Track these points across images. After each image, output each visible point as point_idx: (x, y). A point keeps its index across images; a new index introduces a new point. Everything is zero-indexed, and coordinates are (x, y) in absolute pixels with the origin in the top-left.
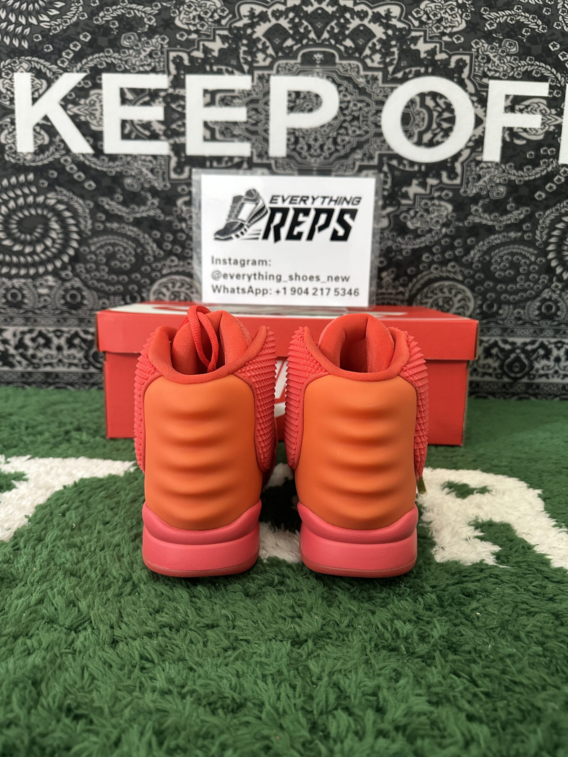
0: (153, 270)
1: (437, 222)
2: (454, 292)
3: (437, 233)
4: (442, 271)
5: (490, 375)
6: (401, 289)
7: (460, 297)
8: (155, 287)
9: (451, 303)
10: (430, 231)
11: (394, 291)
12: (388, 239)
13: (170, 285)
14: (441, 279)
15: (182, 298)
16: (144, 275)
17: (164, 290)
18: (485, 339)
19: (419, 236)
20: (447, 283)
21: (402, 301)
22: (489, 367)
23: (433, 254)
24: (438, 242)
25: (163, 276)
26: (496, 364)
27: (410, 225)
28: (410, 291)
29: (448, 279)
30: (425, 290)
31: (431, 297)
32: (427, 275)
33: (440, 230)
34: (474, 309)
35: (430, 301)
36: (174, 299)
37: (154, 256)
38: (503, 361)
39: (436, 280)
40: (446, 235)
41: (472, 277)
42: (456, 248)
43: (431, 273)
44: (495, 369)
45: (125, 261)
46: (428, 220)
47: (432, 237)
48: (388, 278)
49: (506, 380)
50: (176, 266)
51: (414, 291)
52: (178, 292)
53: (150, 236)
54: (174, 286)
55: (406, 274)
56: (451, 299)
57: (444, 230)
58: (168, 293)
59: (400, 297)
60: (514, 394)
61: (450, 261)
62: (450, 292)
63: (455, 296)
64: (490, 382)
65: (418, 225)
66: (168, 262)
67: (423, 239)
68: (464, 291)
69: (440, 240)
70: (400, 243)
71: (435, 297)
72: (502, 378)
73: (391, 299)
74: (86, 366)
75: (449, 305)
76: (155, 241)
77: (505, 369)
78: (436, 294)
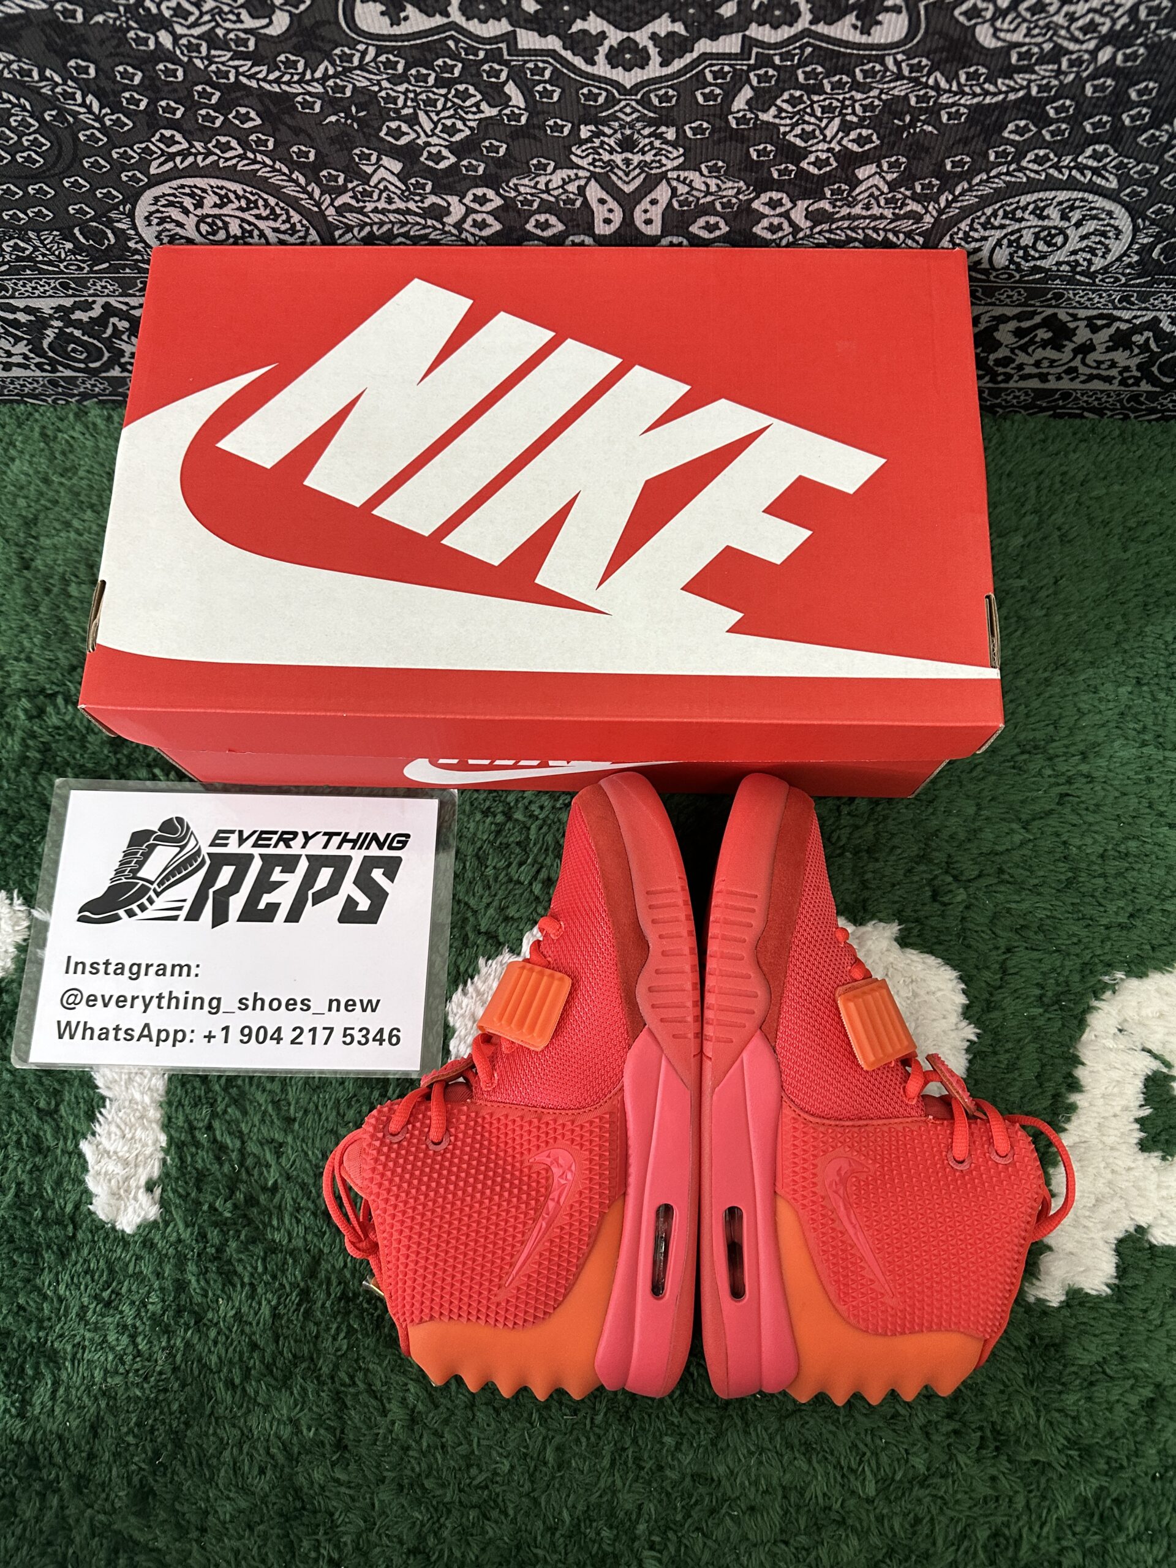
0: (119, 167)
1: (1091, 28)
2: (1076, 216)
3: (1077, 63)
4: (1056, 167)
5: (1109, 380)
6: (913, 206)
7: (1090, 226)
8: (144, 206)
9: (1059, 240)
10: (1058, 52)
11: (888, 213)
12: (899, 76)
13: (188, 202)
14: (1051, 184)
15: (235, 229)
16: (97, 181)
17: (175, 213)
18: (1126, 315)
19: (1009, 72)
20: (1063, 195)
21: (909, 235)
22: (1113, 364)
23: (1043, 120)
24: (1075, 90)
25: (156, 181)
26: (1133, 363)
27: (984, 36)
28: (941, 212)
29: (1071, 184)
30: (989, 211)
31: (1002, 227)
32: (1008, 173)
33: (1094, 53)
34: (1125, 254)
35: (999, 234)
36: (214, 233)
37: (104, 130)
38: (1153, 357)
39: (1032, 186)
40: (1109, 69)
41: (1151, 183)
42: (1130, 105)
43: (1021, 169)
44: (1127, 369)
45: (18, 147)
46: (1059, 19)
47: (1059, 72)
48: (877, 180)
49: (1145, 386)
50: (184, 154)
51: (953, 212)
52: (219, 217)
53: (66, 76)
54: (199, 205)
55: (939, 172)
56: (1062, 231)
57: (1104, 55)
58: (190, 222)
59: (906, 225)
60: (1152, 411)
61: (1095, 139)
62: (1064, 217)
63: (1078, 225)
64: (1102, 391)
65: (1018, 37)
66: (155, 145)
67: (1020, 79)
68: (1110, 214)
69: (1080, 82)
70: (937, 87)
71: (1017, 226)
72: (1137, 383)
73: (875, 229)
74: (47, 367)
75: (1049, 244)
76: (86, 88)
77: (1155, 369)
78: (1022, 219)
